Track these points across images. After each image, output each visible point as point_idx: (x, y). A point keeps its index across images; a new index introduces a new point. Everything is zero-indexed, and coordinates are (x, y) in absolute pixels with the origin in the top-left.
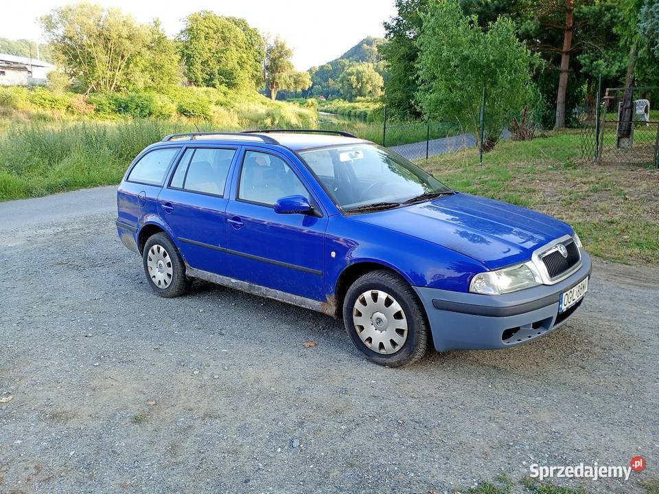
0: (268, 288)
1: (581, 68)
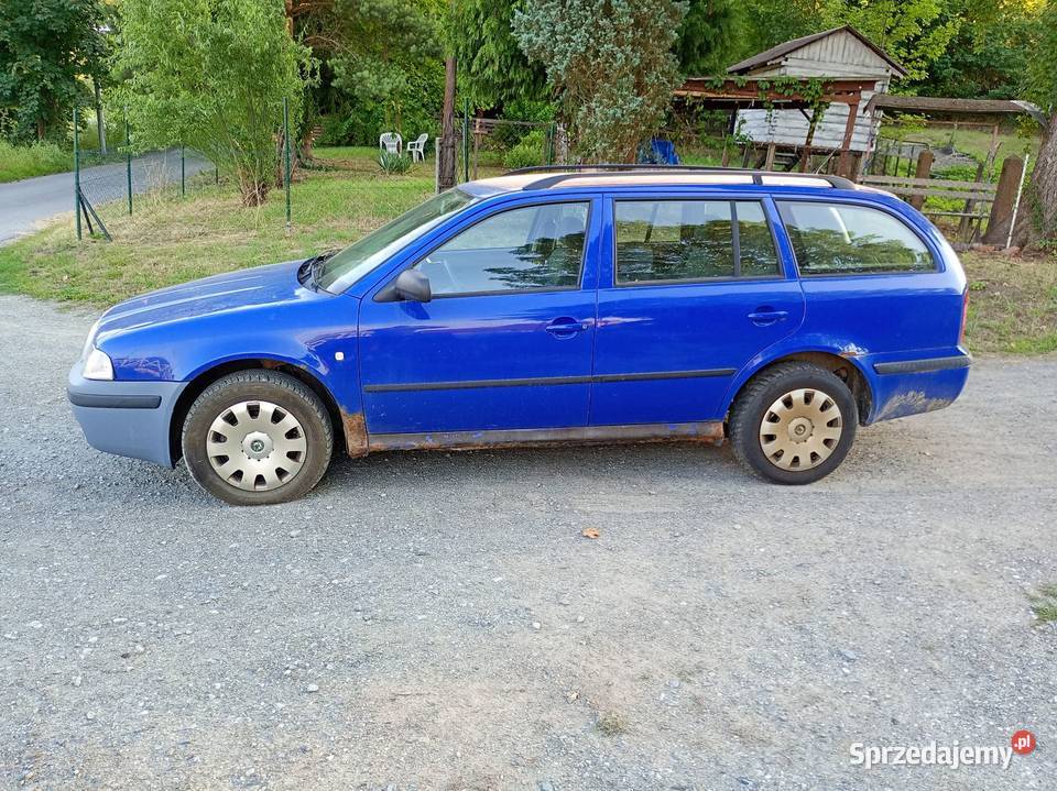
1: (331, 80)
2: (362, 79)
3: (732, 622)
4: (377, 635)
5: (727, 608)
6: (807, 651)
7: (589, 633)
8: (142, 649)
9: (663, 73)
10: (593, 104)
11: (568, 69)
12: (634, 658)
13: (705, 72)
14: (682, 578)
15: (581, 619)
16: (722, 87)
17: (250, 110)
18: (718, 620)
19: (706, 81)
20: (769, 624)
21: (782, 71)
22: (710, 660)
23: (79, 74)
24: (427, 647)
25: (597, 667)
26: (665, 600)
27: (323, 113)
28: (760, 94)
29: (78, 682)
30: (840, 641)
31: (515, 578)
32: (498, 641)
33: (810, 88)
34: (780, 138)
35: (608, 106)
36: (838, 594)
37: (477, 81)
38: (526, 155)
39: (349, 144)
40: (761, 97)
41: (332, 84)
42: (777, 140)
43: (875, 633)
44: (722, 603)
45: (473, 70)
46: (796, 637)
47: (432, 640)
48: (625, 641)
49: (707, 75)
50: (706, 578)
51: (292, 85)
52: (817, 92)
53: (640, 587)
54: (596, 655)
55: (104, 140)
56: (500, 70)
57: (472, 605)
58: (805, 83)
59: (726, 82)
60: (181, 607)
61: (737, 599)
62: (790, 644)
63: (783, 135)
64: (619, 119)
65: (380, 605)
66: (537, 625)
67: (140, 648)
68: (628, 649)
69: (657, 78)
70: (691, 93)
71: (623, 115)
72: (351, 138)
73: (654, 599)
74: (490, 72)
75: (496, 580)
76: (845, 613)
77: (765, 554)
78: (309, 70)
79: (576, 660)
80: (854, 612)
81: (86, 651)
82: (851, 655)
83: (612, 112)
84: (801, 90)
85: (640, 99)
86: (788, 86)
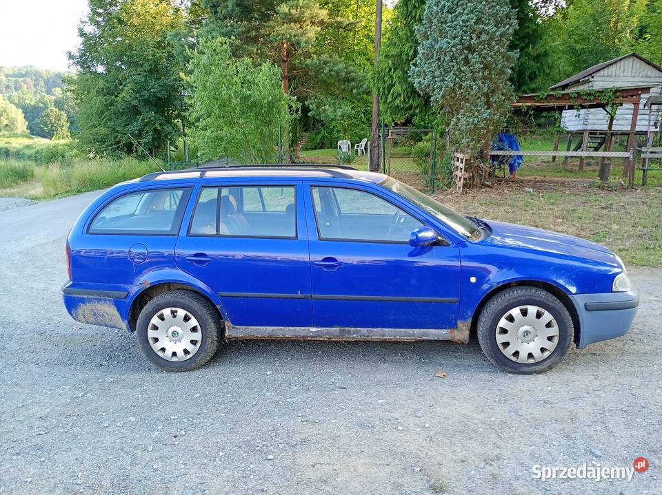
0: (369, 329)
1: (308, 112)
2: (325, 110)
3: (523, 431)
4: (308, 431)
5: (521, 423)
6: (570, 450)
7: (432, 433)
8: (184, 433)
9: (503, 94)
10: (460, 116)
11: (443, 97)
12: (458, 449)
13: (534, 90)
14: (494, 404)
15: (427, 425)
16: (546, 99)
17: (261, 134)
18: (514, 429)
19: (534, 96)
20: (547, 433)
21: (590, 84)
22: (506, 453)
23: (174, 120)
24: (335, 438)
25: (434, 453)
26: (481, 417)
27: (304, 131)
28: (571, 100)
29: (150, 449)
30: (594, 444)
31: (391, 401)
32: (377, 436)
33: (605, 95)
34: (592, 126)
35: (470, 117)
36: (596, 416)
37: (391, 107)
38: (424, 148)
39: (321, 148)
40: (572, 102)
41: (309, 115)
42: (589, 127)
43: (617, 441)
44: (518, 419)
45: (388, 101)
46: (564, 441)
47: (339, 434)
48: (453, 439)
49: (536, 92)
50: (510, 404)
51: (285, 118)
52: (610, 97)
53: (467, 408)
54: (434, 446)
55: (187, 155)
56: (405, 100)
57: (364, 415)
58: (602, 92)
59: (548, 95)
60: (206, 411)
61: (528, 417)
62: (559, 446)
63: (594, 124)
64: (476, 124)
65: (311, 413)
66: (400, 428)
67: (183, 432)
68: (455, 444)
69: (498, 97)
70: (525, 104)
71: (478, 122)
72: (323, 144)
73: (475, 415)
74: (399, 102)
75: (380, 401)
76: (599, 428)
77: (551, 391)
78: (295, 109)
79: (421, 449)
80: (606, 427)
81: (156, 433)
82: (599, 453)
83: (471, 120)
84: (599, 96)
85: (489, 111)
86: (589, 94)
